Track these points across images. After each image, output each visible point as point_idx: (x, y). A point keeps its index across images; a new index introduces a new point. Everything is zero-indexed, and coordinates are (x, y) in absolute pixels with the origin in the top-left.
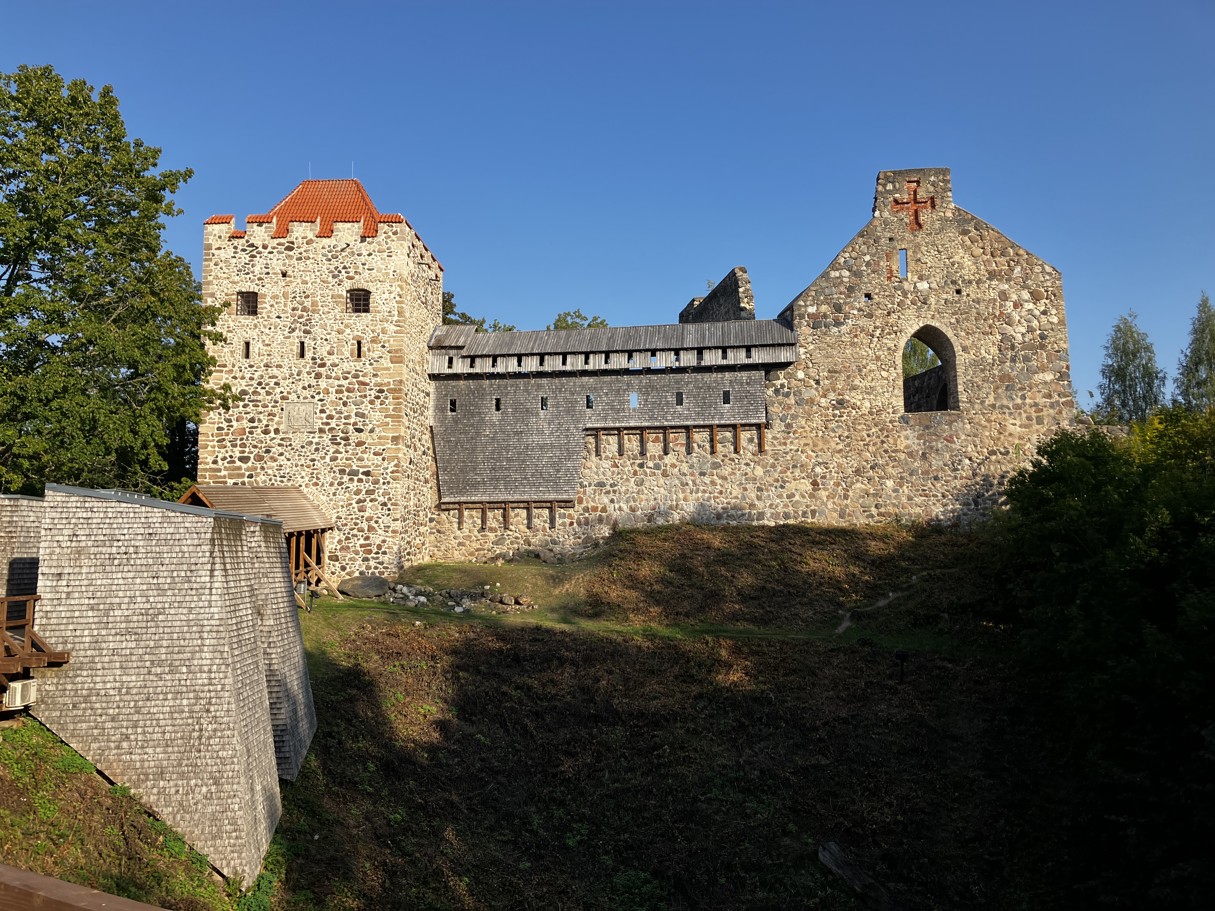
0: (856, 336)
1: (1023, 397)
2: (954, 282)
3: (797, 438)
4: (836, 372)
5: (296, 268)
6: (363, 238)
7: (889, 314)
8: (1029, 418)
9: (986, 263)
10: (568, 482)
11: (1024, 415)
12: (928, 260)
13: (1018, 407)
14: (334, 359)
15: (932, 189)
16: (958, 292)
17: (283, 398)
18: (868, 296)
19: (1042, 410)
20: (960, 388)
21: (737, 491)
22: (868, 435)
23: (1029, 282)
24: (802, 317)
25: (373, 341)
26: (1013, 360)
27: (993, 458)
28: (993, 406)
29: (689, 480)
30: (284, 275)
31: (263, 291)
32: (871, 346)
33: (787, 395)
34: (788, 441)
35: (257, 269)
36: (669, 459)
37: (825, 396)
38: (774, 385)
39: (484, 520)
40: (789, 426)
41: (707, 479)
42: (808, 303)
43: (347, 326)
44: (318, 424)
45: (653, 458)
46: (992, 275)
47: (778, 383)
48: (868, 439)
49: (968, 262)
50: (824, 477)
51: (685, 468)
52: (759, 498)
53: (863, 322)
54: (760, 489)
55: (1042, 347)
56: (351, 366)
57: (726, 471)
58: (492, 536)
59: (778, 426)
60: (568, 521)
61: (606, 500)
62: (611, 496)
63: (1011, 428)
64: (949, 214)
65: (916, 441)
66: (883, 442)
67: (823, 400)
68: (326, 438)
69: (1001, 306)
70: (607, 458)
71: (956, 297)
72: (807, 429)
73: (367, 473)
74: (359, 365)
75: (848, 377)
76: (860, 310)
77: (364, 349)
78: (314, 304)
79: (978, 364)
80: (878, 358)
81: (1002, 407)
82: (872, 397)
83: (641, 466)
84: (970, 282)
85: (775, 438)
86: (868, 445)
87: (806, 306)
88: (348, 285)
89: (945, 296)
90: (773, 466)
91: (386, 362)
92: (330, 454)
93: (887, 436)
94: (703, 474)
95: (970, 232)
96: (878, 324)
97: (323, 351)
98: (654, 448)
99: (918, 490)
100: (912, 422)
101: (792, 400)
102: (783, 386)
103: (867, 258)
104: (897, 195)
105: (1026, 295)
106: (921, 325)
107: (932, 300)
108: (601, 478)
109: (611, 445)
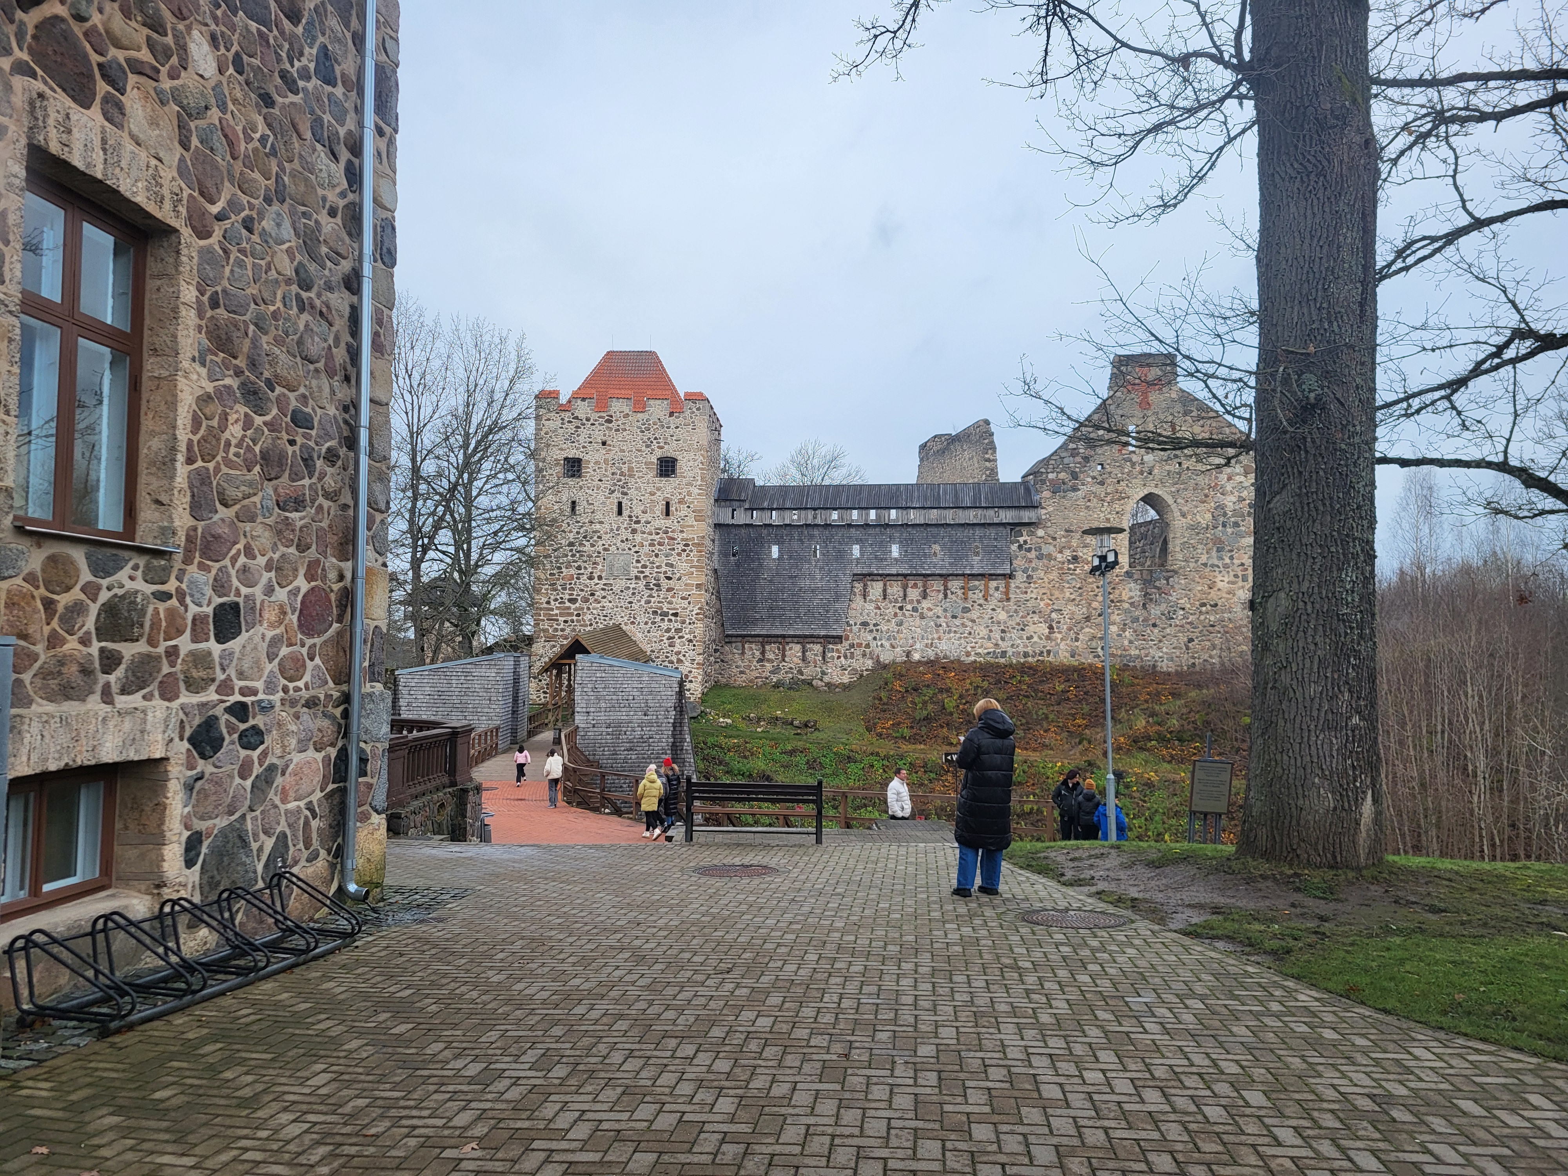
1: (1232, 558)
2: (1176, 456)
3: (1036, 588)
4: (1072, 531)
5: (615, 440)
6: (671, 414)
7: (1119, 482)
8: (1236, 576)
10: (837, 621)
11: (1232, 574)
13: (1226, 566)
14: (648, 517)
15: (1159, 372)
16: (1180, 464)
17: (605, 550)
18: (1102, 465)
19: (1247, 569)
20: (1177, 548)
21: (983, 632)
22: (1098, 587)
24: (1043, 482)
25: (681, 502)
26: (1224, 525)
27: (1204, 609)
28: (1205, 565)
29: (942, 621)
30: (604, 443)
31: (587, 457)
32: (1103, 509)
33: (1029, 550)
34: (1029, 591)
35: (581, 439)
36: (925, 604)
37: (1061, 552)
38: (1018, 541)
39: (762, 652)
40: (1029, 577)
41: (957, 622)
42: (1049, 470)
43: (658, 489)
44: (634, 572)
45: (911, 602)
47: (1021, 539)
48: (1097, 590)
50: (1059, 622)
51: (939, 611)
52: (1003, 639)
53: (1097, 489)
54: (1003, 631)
55: (1250, 514)
56: (662, 523)
57: (974, 615)
58: (769, 666)
59: (1020, 577)
60: (835, 655)
61: (870, 638)
62: (874, 634)
63: (1220, 585)
64: (1174, 396)
65: (1139, 593)
67: (1059, 556)
68: (642, 584)
69: (1216, 478)
70: (871, 601)
72: (1046, 580)
73: (675, 615)
74: (668, 522)
75: (1082, 536)
76: (1094, 478)
77: (672, 509)
78: (630, 469)
79: (1194, 528)
80: (1108, 520)
81: (1213, 566)
83: (901, 608)
84: (1190, 456)
85: (1018, 587)
86: (1097, 595)
87: (1048, 473)
88: (659, 453)
89: (1168, 468)
90: (1016, 611)
91: (691, 521)
92: (645, 598)
93: (1114, 588)
94: (954, 617)
95: (1191, 412)
96: (1109, 491)
97: (638, 511)
98: (914, 594)
99: (1138, 635)
100: (1135, 577)
101: (1033, 555)
102: (1025, 542)
103: (1102, 432)
104: (1129, 377)
105: (1237, 469)
106: (1147, 492)
107: (1156, 471)
108: (865, 618)
109: (875, 589)
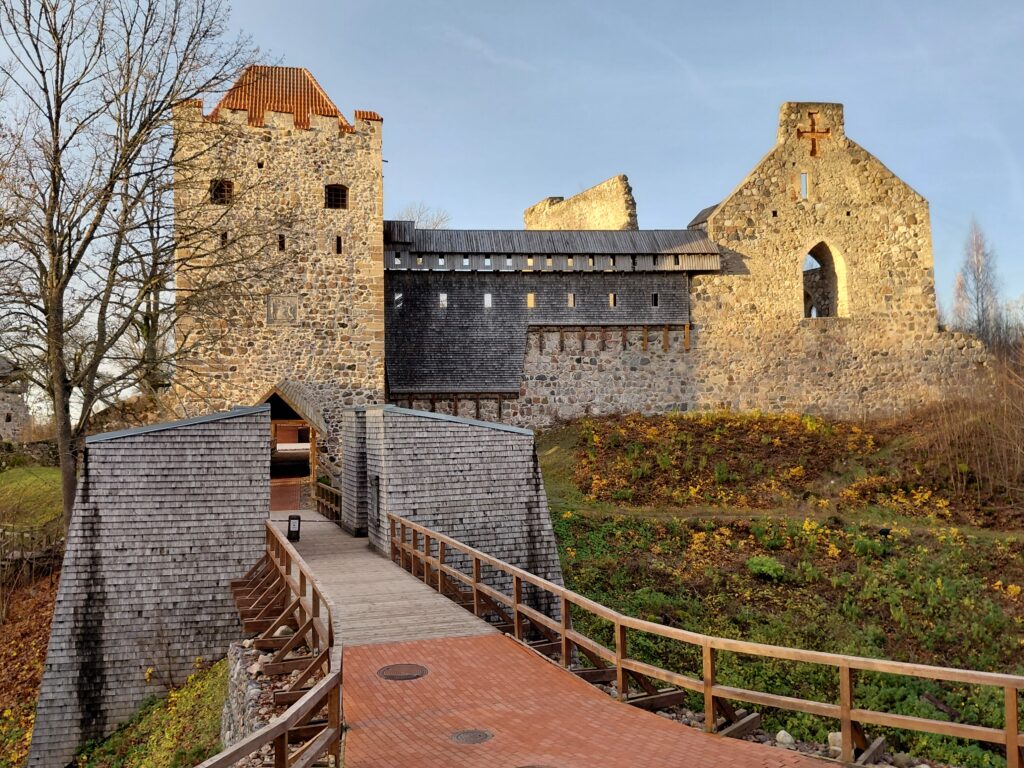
0: (765, 249)
1: (899, 307)
2: (846, 205)
3: (715, 338)
4: (748, 280)
7: (792, 230)
8: (904, 325)
9: (871, 190)
10: (513, 375)
11: (900, 322)
12: (825, 184)
13: (895, 315)
15: (828, 121)
16: (848, 214)
18: (775, 214)
19: (913, 318)
20: (849, 297)
21: (663, 385)
22: (775, 337)
23: (904, 208)
24: (719, 229)
26: (891, 275)
27: (875, 358)
28: (876, 314)
29: (621, 373)
31: (239, 181)
32: (778, 258)
33: (708, 299)
36: (604, 356)
37: (739, 301)
38: (696, 290)
41: (637, 374)
42: (725, 217)
43: (328, 222)
45: (589, 354)
46: (876, 201)
48: (774, 340)
49: (857, 188)
50: (738, 373)
51: (617, 363)
52: (683, 391)
53: (772, 236)
54: (683, 383)
55: (914, 264)
57: (653, 366)
60: (511, 411)
61: (547, 392)
62: (551, 388)
64: (842, 145)
65: (814, 342)
66: (787, 343)
67: (738, 305)
69: (882, 228)
70: (548, 354)
71: (846, 219)
72: (725, 330)
75: (759, 285)
76: (769, 226)
79: (864, 277)
80: (783, 269)
81: (882, 315)
82: (778, 303)
83: (579, 361)
84: (858, 206)
86: (774, 345)
87: (723, 219)
88: (327, 180)
89: (838, 217)
93: (791, 338)
94: (633, 369)
96: (783, 239)
98: (592, 346)
99: (815, 385)
100: (810, 326)
101: (711, 303)
102: (704, 291)
103: (775, 179)
104: (800, 125)
105: (901, 220)
106: (818, 242)
108: (543, 372)
109: (552, 340)
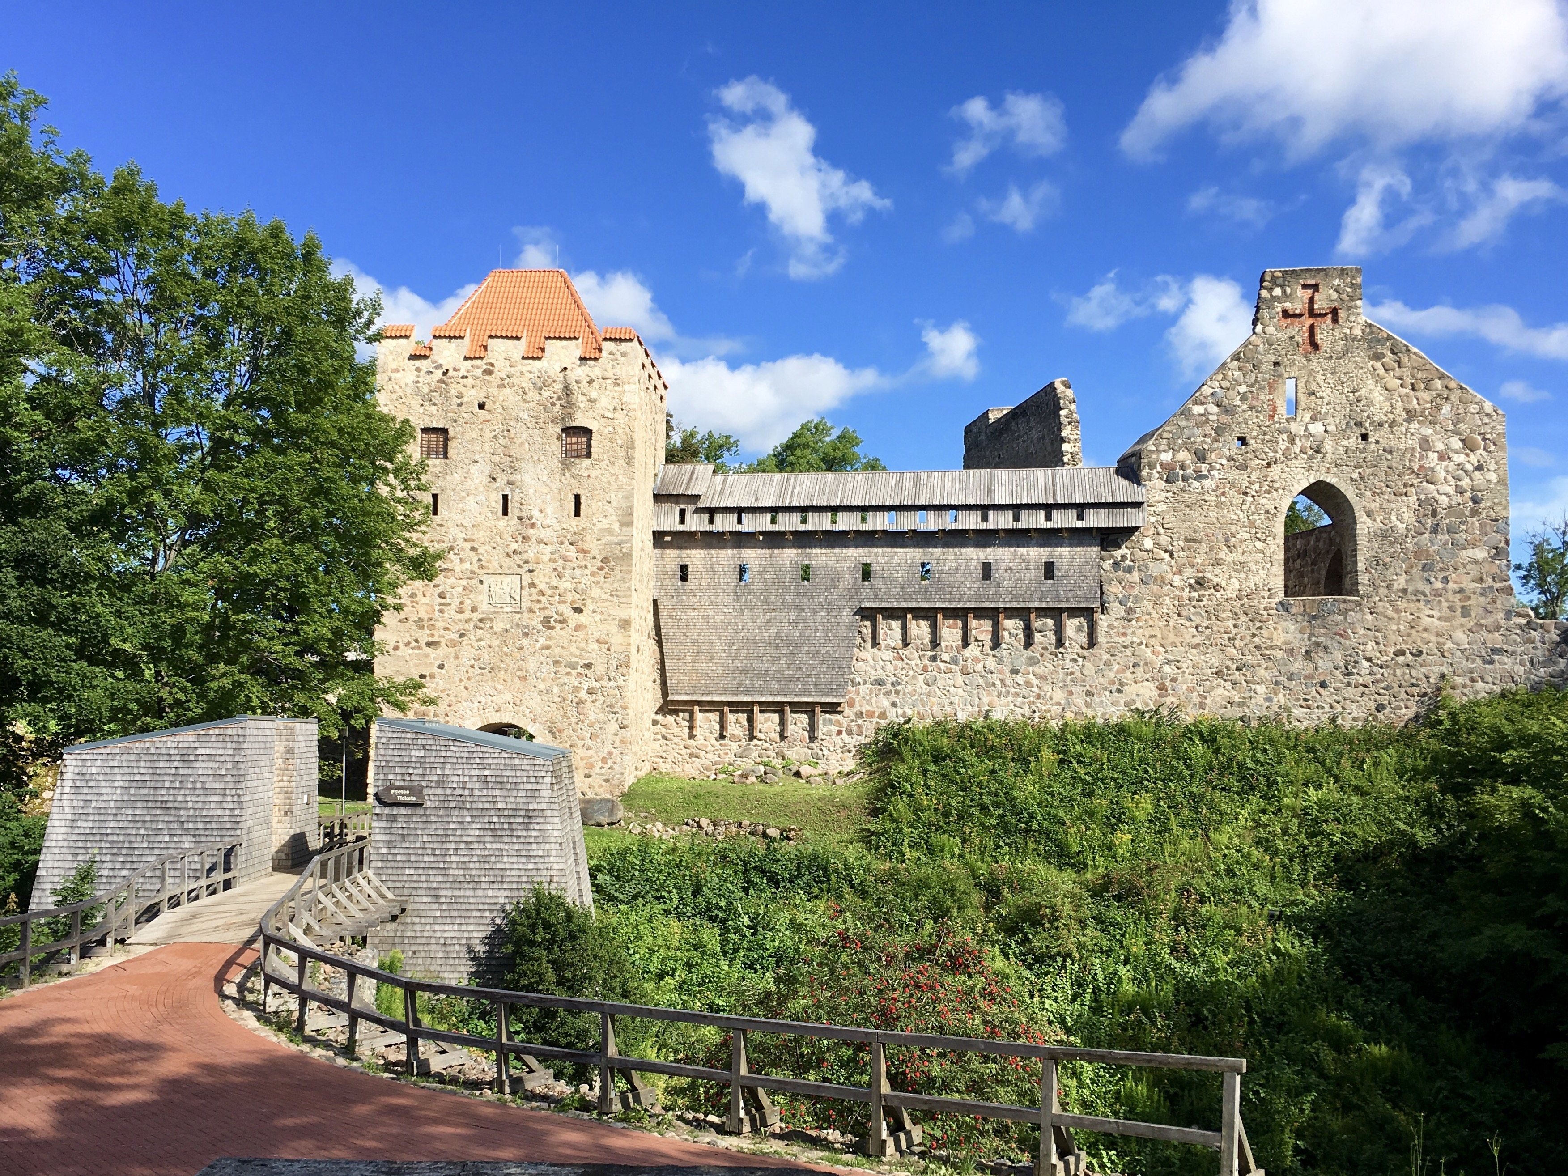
0: (1224, 494)
1: (1446, 580)
2: (1359, 424)
3: (1140, 627)
4: (1195, 541)
5: (497, 400)
6: (583, 361)
7: (1269, 465)
8: (1452, 609)
9: (1405, 398)
10: (837, 678)
11: (1445, 604)
12: (1326, 393)
13: (1437, 593)
14: (547, 518)
15: (1335, 296)
16: (1365, 437)
17: (482, 568)
18: (1243, 440)
19: (1469, 598)
20: (1361, 566)
21: (1059, 696)
22: (1235, 626)
23: (1462, 426)
24: (1152, 466)
25: (596, 495)
26: (1435, 530)
27: (1401, 659)
28: (1405, 591)
30: (481, 406)
31: (456, 427)
32: (1244, 507)
33: (1129, 570)
34: (1129, 632)
37: (1180, 572)
38: (1112, 556)
39: (723, 727)
40: (1130, 611)
42: (1162, 448)
44: (526, 602)
45: (949, 648)
46: (1411, 415)
47: (1118, 554)
48: (1234, 631)
49: (1378, 395)
50: (1174, 680)
51: (991, 664)
52: (1088, 705)
53: (1235, 475)
54: (1089, 694)
55: (1474, 513)
56: (569, 527)
58: (734, 746)
59: (1116, 610)
60: (834, 729)
63: (1426, 621)
64: (1357, 332)
65: (1299, 636)
66: (1254, 635)
67: (1177, 578)
68: (537, 620)
69: (1421, 458)
70: (888, 647)
71: (1361, 444)
72: (1154, 615)
73: (588, 666)
74: (577, 526)
75: (1211, 549)
76: (1230, 459)
77: (584, 506)
78: (520, 446)
79: (1385, 535)
80: (1252, 524)
81: (1416, 592)
82: (1243, 575)
83: (933, 659)
84: (1381, 425)
85: (1111, 626)
86: (1234, 639)
87: (1158, 451)
88: (564, 421)
89: (1345, 443)
90: (1107, 664)
91: (613, 524)
92: (542, 641)
93: (1260, 628)
94: (1015, 672)
95: (1384, 356)
96: (1253, 478)
97: (531, 508)
99: (1298, 699)
100: (1294, 610)
101: (1135, 576)
103: (1243, 389)
104: (1287, 305)
105: (1456, 443)
106: (1312, 481)
107: (1328, 448)
108: (881, 675)
109: (890, 632)
